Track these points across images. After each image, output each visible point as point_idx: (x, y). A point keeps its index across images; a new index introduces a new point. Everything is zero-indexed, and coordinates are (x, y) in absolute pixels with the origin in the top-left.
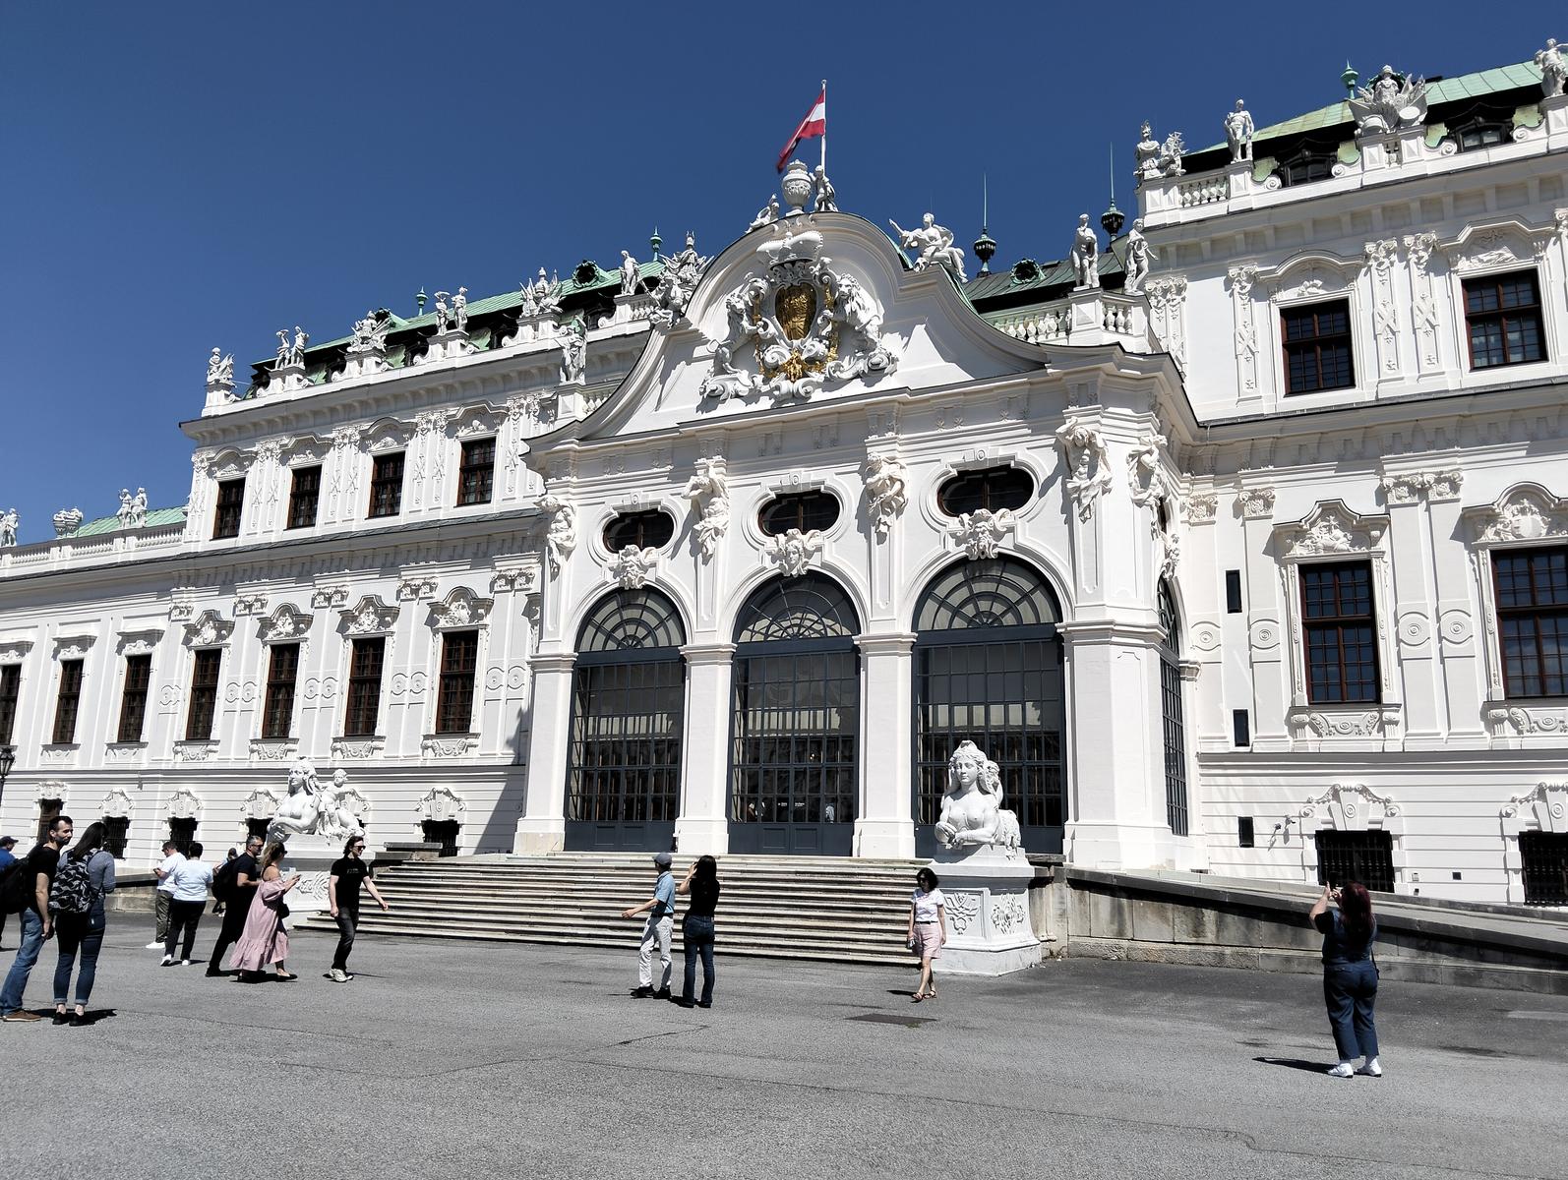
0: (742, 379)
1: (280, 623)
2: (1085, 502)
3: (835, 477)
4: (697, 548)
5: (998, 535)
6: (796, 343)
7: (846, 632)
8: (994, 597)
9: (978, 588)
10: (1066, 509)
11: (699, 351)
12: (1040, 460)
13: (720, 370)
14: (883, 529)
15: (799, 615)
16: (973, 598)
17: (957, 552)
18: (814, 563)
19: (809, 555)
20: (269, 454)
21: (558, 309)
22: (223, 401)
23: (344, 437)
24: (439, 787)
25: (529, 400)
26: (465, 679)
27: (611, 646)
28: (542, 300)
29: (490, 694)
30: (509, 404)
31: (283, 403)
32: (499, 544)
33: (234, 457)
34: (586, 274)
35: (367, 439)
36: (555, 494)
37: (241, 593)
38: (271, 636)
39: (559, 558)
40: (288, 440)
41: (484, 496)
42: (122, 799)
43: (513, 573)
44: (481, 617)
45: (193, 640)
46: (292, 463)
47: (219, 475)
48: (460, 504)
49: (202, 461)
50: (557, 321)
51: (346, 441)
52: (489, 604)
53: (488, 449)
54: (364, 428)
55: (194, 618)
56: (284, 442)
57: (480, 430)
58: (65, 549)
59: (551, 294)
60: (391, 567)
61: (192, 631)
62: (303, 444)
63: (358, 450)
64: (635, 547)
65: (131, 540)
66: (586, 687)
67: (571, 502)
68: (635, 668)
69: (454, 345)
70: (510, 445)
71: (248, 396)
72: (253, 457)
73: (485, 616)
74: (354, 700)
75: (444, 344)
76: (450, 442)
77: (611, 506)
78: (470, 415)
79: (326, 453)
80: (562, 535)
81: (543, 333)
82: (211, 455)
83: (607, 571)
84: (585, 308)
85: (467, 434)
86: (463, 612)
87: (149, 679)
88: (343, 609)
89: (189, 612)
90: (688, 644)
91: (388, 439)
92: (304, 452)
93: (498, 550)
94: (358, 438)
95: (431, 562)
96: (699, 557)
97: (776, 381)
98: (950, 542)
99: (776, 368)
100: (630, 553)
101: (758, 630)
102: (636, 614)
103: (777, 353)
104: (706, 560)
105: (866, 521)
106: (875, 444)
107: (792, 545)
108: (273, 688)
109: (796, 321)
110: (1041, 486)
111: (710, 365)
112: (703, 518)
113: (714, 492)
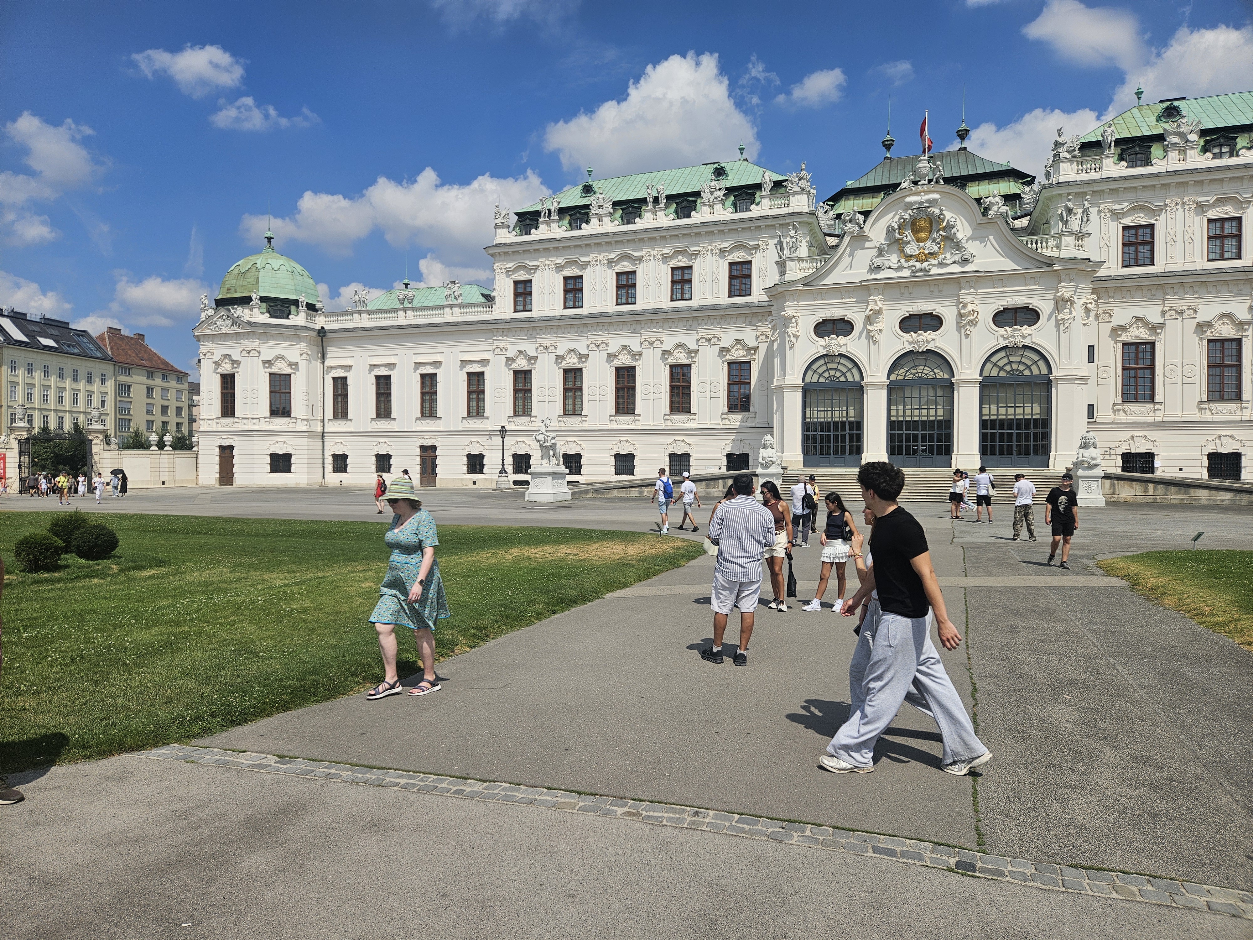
0: (893, 259)
1: (568, 358)
2: (1067, 325)
3: (942, 308)
4: (869, 336)
5: (1024, 337)
6: (921, 244)
7: (946, 376)
8: (1020, 363)
9: (1012, 359)
10: (1058, 326)
11: (867, 245)
12: (1045, 306)
13: (881, 253)
14: (968, 332)
15: (922, 368)
17: (1003, 344)
18: (931, 346)
19: (929, 342)
20: (547, 267)
21: (724, 198)
22: (508, 235)
23: (596, 261)
24: (677, 438)
25: (713, 247)
26: (684, 387)
27: (822, 380)
28: (715, 193)
29: (701, 395)
30: (700, 249)
31: (554, 240)
32: (700, 322)
33: (523, 267)
34: (720, 172)
35: (611, 262)
36: (789, 312)
37: (540, 341)
38: (563, 364)
39: (794, 340)
40: (560, 261)
41: (685, 296)
42: (478, 445)
43: (710, 336)
44: (693, 358)
45: (511, 365)
46: (563, 273)
47: (513, 277)
48: (672, 300)
49: (501, 269)
50: (724, 205)
51: (598, 263)
52: (696, 351)
53: (686, 272)
54: (610, 257)
55: (510, 354)
56: (557, 262)
57: (683, 261)
58: (409, 313)
59: (720, 189)
60: (634, 331)
61: (510, 360)
62: (569, 263)
63: (606, 268)
64: (835, 336)
65: (456, 310)
66: (808, 398)
67: (798, 314)
68: (836, 390)
69: (661, 214)
70: (702, 271)
71: (518, 231)
72: (536, 268)
73: (695, 357)
74: (617, 397)
75: (655, 213)
76: (664, 267)
77: (819, 316)
78: (677, 253)
79: (585, 269)
80: (795, 329)
81: (717, 211)
82: (508, 266)
83: (819, 347)
84: (735, 196)
85: (674, 263)
86: (681, 355)
87: (484, 385)
88: (608, 352)
89: (506, 350)
90: (865, 380)
91: (625, 263)
92: (570, 268)
93: (699, 325)
94: (606, 262)
95: (661, 329)
96: (871, 342)
97: (912, 263)
98: (1001, 339)
99: (911, 256)
100: (833, 339)
101: (899, 374)
102: (835, 366)
103: (911, 248)
104: (875, 343)
105: (959, 328)
106: (965, 294)
107: (921, 338)
108: (566, 390)
109: (923, 235)
110: (1046, 317)
111: (874, 252)
112: (871, 324)
113: (878, 312)
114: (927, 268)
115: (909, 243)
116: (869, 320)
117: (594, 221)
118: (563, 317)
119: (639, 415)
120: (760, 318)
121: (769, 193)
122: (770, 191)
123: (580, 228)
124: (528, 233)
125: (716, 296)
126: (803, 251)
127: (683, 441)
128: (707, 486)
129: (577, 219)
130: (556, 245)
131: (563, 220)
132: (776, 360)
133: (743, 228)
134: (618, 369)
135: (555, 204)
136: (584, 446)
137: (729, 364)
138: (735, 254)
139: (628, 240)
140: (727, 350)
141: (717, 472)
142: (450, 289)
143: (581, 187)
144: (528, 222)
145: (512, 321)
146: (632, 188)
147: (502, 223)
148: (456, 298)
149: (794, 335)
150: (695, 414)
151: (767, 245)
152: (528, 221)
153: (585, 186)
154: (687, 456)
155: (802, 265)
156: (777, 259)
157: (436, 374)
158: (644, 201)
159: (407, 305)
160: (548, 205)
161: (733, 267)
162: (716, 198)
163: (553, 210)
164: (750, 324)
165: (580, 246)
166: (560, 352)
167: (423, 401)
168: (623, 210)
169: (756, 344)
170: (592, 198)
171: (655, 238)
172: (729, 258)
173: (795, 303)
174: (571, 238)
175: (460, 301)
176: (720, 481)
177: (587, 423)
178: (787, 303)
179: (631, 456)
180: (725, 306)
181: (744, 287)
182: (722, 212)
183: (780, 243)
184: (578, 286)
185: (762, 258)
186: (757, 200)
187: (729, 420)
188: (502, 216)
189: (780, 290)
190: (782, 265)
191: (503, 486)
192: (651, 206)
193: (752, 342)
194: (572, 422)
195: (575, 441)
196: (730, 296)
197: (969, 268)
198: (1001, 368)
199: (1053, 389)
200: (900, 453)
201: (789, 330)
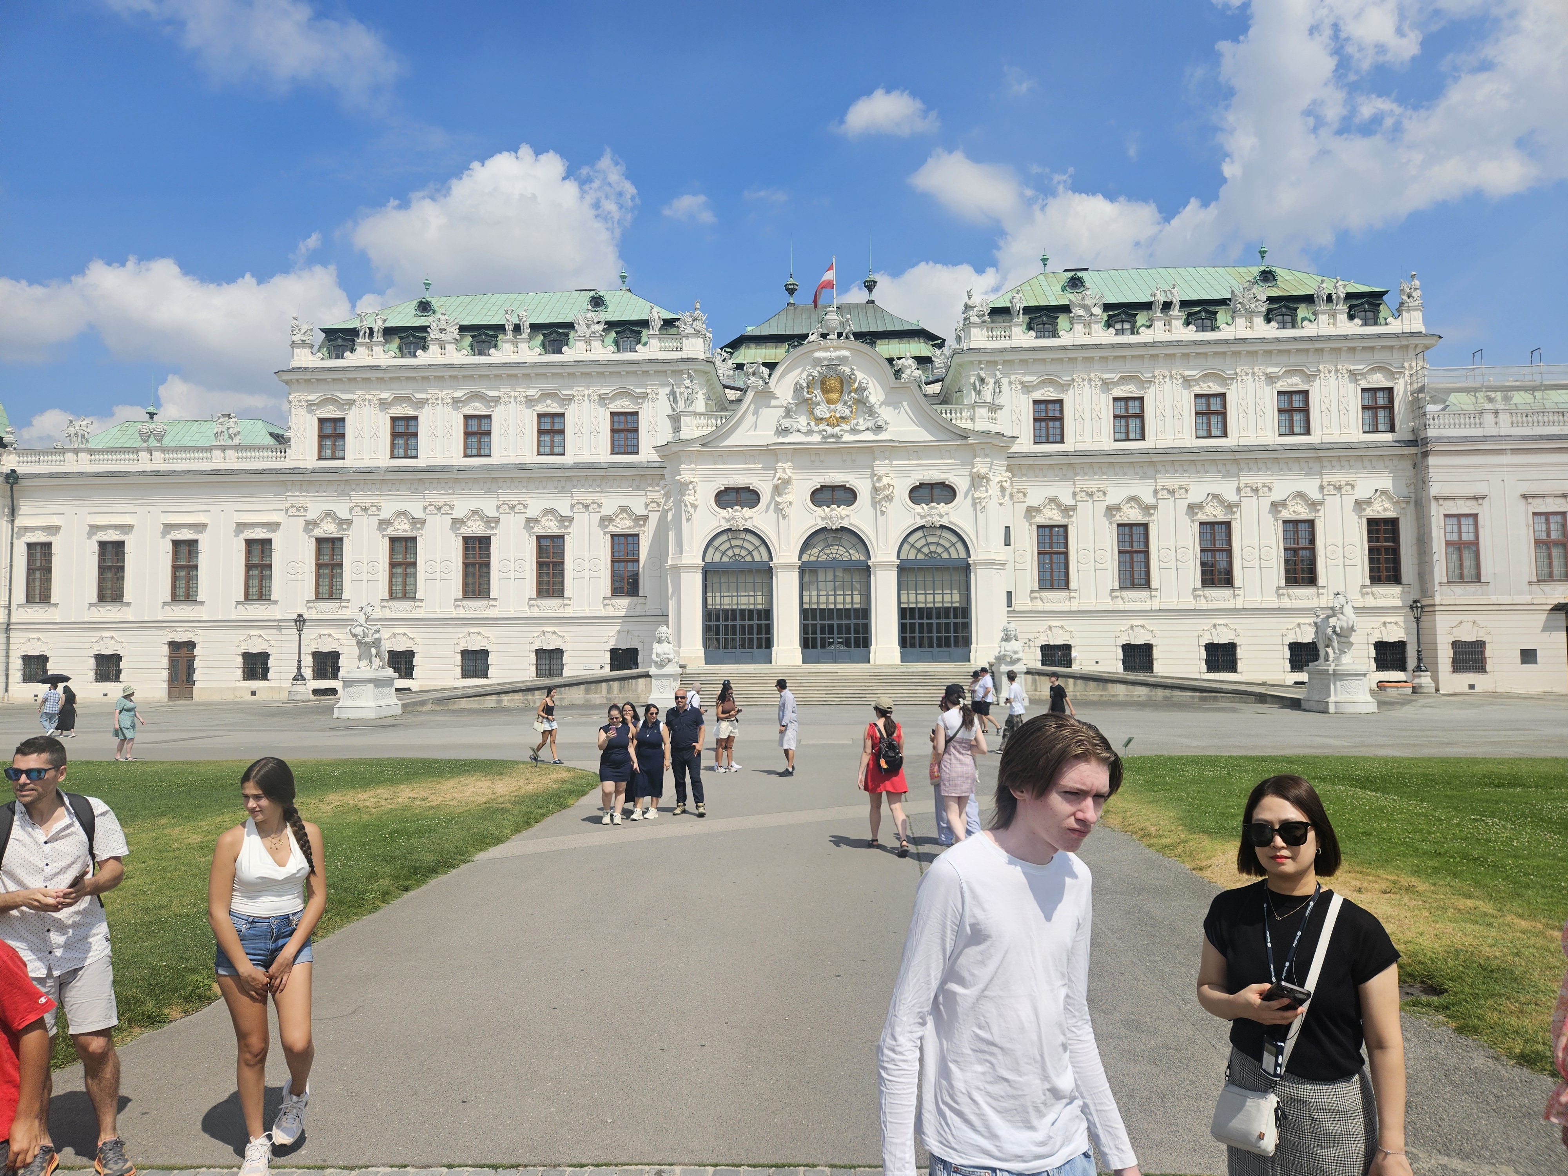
0: (802, 421)
1: (396, 523)
2: (983, 504)
3: (855, 480)
4: (778, 509)
5: (941, 516)
6: (832, 406)
7: (862, 558)
8: (938, 544)
9: (930, 540)
10: (974, 504)
11: (774, 402)
12: (961, 483)
13: (788, 413)
14: (884, 509)
15: (836, 547)
16: (928, 544)
17: (921, 522)
18: (845, 524)
19: (842, 518)
20: (366, 403)
21: (603, 334)
22: (310, 357)
23: (437, 399)
24: (547, 629)
25: (591, 392)
26: (555, 564)
27: (725, 559)
28: (592, 327)
29: (577, 575)
30: (575, 393)
31: (377, 368)
32: (575, 483)
33: (334, 401)
34: (597, 302)
35: (457, 402)
36: (686, 474)
37: (356, 500)
38: (389, 531)
39: (691, 510)
40: (386, 395)
41: (556, 450)
42: (260, 640)
43: (588, 502)
44: (566, 527)
45: (312, 530)
46: (390, 411)
47: (317, 412)
48: (539, 454)
49: (300, 401)
50: (603, 342)
51: (439, 402)
52: (571, 520)
53: (556, 419)
54: (455, 395)
55: (312, 515)
56: (382, 396)
57: (553, 407)
58: (156, 454)
59: (598, 322)
60: (489, 491)
61: (311, 524)
62: (399, 400)
63: (450, 409)
64: (739, 508)
65: (230, 453)
66: (709, 581)
67: (696, 480)
68: (742, 572)
69: (523, 346)
70: (577, 420)
71: (326, 353)
72: (352, 403)
73: (569, 526)
74: (466, 575)
75: (515, 344)
76: (528, 412)
77: (720, 484)
78: (545, 396)
79: (422, 408)
80: (692, 497)
81: (595, 349)
82: (310, 398)
83: (722, 518)
84: (617, 333)
85: (542, 408)
86: (552, 523)
87: (271, 556)
88: (453, 516)
89: (305, 510)
90: (775, 561)
91: (477, 404)
92: (400, 405)
93: (574, 487)
94: (450, 401)
95: (524, 490)
96: (780, 515)
97: (822, 426)
98: (918, 517)
99: (822, 419)
100: (737, 511)
101: (813, 554)
102: (739, 543)
103: (822, 411)
104: (784, 517)
105: (874, 503)
106: (879, 466)
107: (834, 513)
108: (393, 565)
109: (834, 396)
110: (963, 494)
111: (781, 412)
112: (780, 495)
113: (787, 482)
114: (839, 434)
115: (818, 404)
116: (777, 490)
117: (434, 348)
118: (390, 469)
119: (495, 599)
120: (650, 482)
121: (658, 332)
122: (659, 330)
123: (415, 356)
124: (340, 356)
125: (595, 451)
126: (700, 405)
127: (554, 633)
128: (587, 691)
129: (411, 343)
130: (380, 374)
131: (390, 342)
132: (670, 533)
133: (627, 372)
134: (466, 539)
135: (380, 323)
136: (418, 640)
137: (613, 536)
138: (618, 402)
139: (480, 376)
140: (610, 519)
141: (598, 673)
142: (222, 424)
143: (415, 303)
144: (340, 342)
145: (315, 471)
146: (485, 311)
147: (302, 341)
148: (230, 437)
149: (693, 505)
150: (570, 599)
151: (657, 394)
152: (339, 340)
153: (421, 303)
154: (559, 652)
155: (700, 422)
156: (670, 412)
157: (197, 541)
158: (501, 328)
159: (153, 443)
160: (368, 323)
161: (616, 418)
162: (593, 333)
163: (376, 330)
164: (638, 488)
165: (414, 378)
166: (384, 514)
167: (175, 579)
168: (473, 337)
169: (645, 513)
170: (431, 319)
171: (516, 376)
172: (610, 406)
173: (693, 466)
174: (401, 368)
175: (236, 441)
176: (604, 684)
177: (421, 609)
178: (683, 466)
179: (484, 653)
180: (606, 466)
181: (629, 443)
182: (601, 350)
183: (673, 393)
184: (412, 430)
185: (651, 409)
186: (644, 339)
187: (613, 606)
188: (303, 331)
189: (675, 449)
190: (675, 420)
191: (298, 697)
192: (510, 335)
193: (640, 511)
194: (402, 609)
195: (405, 634)
196: (613, 453)
197: (883, 436)
198: (919, 550)
199: (972, 574)
200: (814, 646)
201: (686, 498)
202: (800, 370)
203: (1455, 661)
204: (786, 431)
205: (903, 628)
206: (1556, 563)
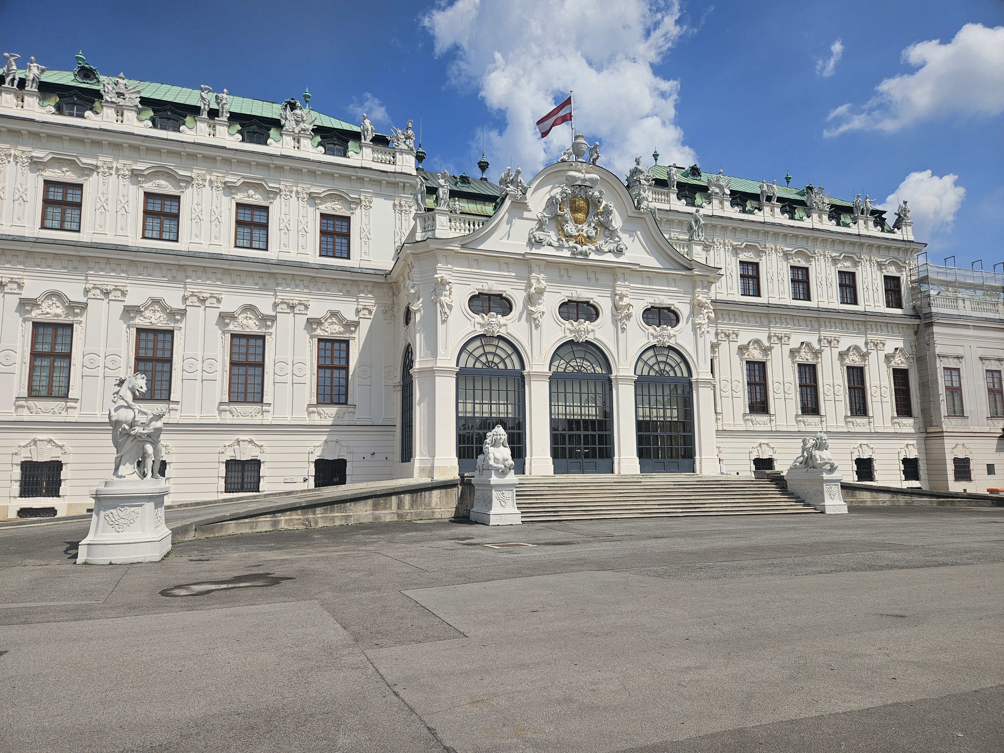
0: (552, 236)
1: (44, 305)
3: (596, 297)
5: (669, 337)
6: (580, 226)
7: (605, 372)
8: (666, 363)
9: (660, 358)
10: (694, 330)
11: (526, 214)
12: (684, 310)
13: (541, 226)
14: (625, 326)
15: (581, 361)
16: (658, 362)
17: (653, 342)
18: (590, 338)
19: (588, 332)
20: (11, 159)
21: (312, 134)
23: (110, 168)
24: (241, 437)
25: (299, 189)
26: (252, 366)
27: (478, 365)
29: (278, 379)
30: (281, 187)
31: (29, 121)
32: (279, 281)
35: (137, 176)
38: (34, 314)
40: (38, 153)
41: (258, 245)
43: (295, 302)
44: (267, 327)
46: (44, 173)
48: (238, 246)
50: (312, 141)
51: (113, 172)
52: (273, 319)
53: (259, 213)
54: (134, 167)
56: (34, 154)
57: (256, 199)
60: (174, 279)
62: (57, 161)
63: (127, 182)
64: (493, 314)
66: (462, 386)
69: (221, 131)
70: (284, 216)
73: (271, 327)
75: (211, 127)
76: (226, 200)
77: (475, 288)
78: (247, 185)
79: (88, 176)
81: (303, 147)
83: (475, 324)
84: (323, 138)
85: (244, 198)
86: (250, 321)
88: (125, 304)
90: (527, 369)
91: (163, 182)
92: (59, 168)
93: (278, 285)
94: (128, 173)
95: (218, 283)
96: (533, 325)
97: (572, 243)
98: (651, 337)
99: (571, 236)
100: (492, 316)
101: (561, 365)
102: (492, 349)
103: (570, 228)
104: (537, 326)
105: (615, 321)
106: (620, 286)
107: (582, 327)
108: (34, 355)
109: (580, 216)
110: (685, 319)
111: (534, 225)
112: (533, 305)
113: (540, 292)
114: (586, 252)
115: (567, 222)
116: (530, 300)
117: (107, 112)
118: (39, 241)
119: (177, 402)
120: (362, 288)
123: (80, 116)
125: (302, 251)
127: (250, 442)
129: (74, 103)
130: (33, 129)
131: (48, 97)
133: (339, 176)
134: (141, 332)
136: (68, 449)
137: (320, 341)
138: (329, 204)
139: (169, 152)
140: (318, 322)
150: (270, 405)
151: (370, 202)
154: (255, 464)
161: (326, 220)
164: (349, 294)
165: (80, 140)
166: (29, 294)
168: (156, 111)
169: (355, 319)
171: (213, 159)
172: (320, 207)
173: (448, 266)
174: (65, 125)
177: (76, 411)
178: (439, 265)
180: (316, 266)
182: (309, 149)
184: (73, 199)
185: (364, 216)
186: (354, 148)
187: (319, 414)
193: (351, 316)
195: (51, 441)
196: (322, 255)
197: (622, 259)
198: (651, 367)
199: (694, 392)
200: (564, 457)
201: (443, 298)
202: (549, 187)
203: (956, 472)
204: (539, 243)
205: (640, 440)
206: (998, 405)
